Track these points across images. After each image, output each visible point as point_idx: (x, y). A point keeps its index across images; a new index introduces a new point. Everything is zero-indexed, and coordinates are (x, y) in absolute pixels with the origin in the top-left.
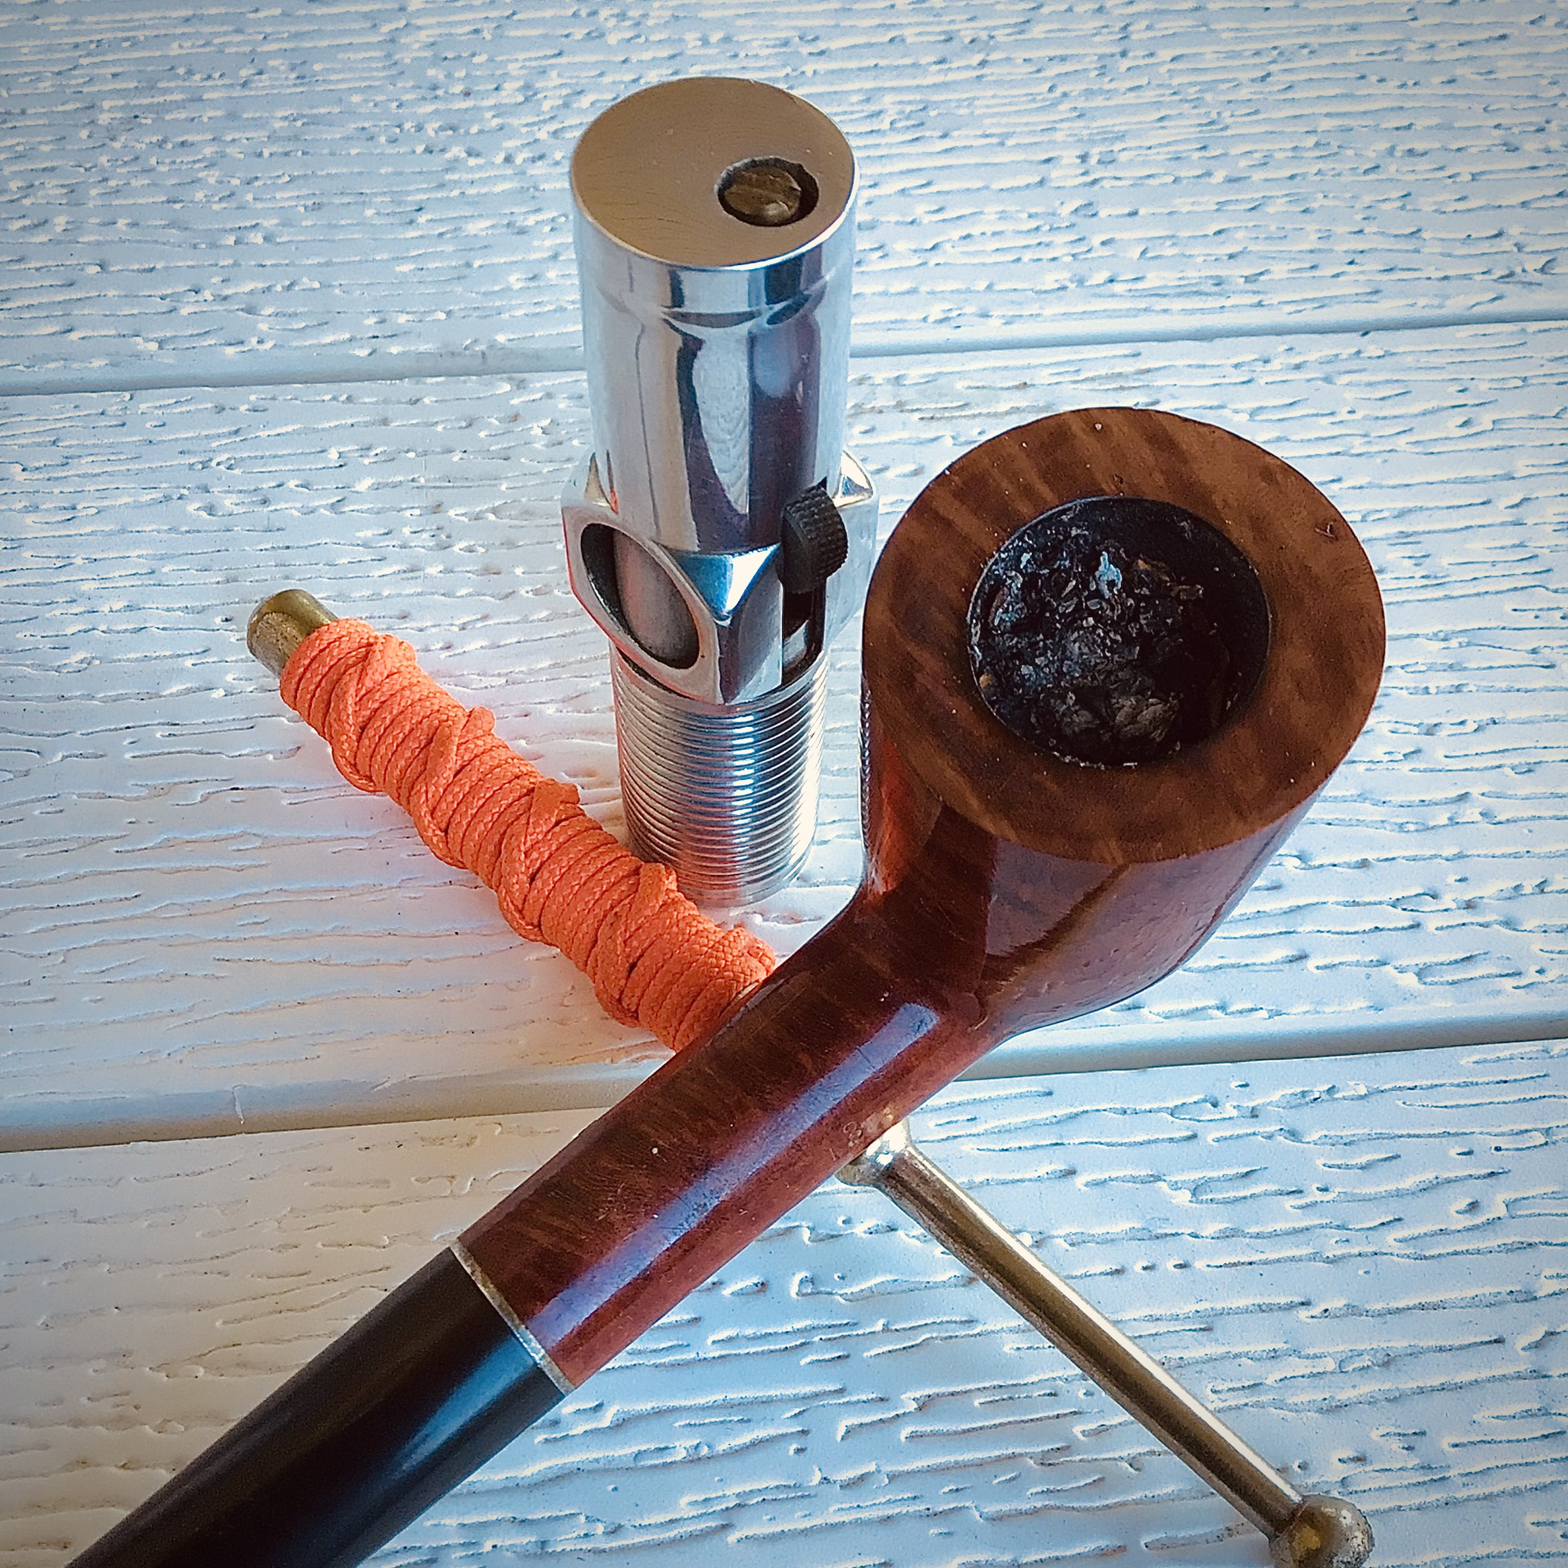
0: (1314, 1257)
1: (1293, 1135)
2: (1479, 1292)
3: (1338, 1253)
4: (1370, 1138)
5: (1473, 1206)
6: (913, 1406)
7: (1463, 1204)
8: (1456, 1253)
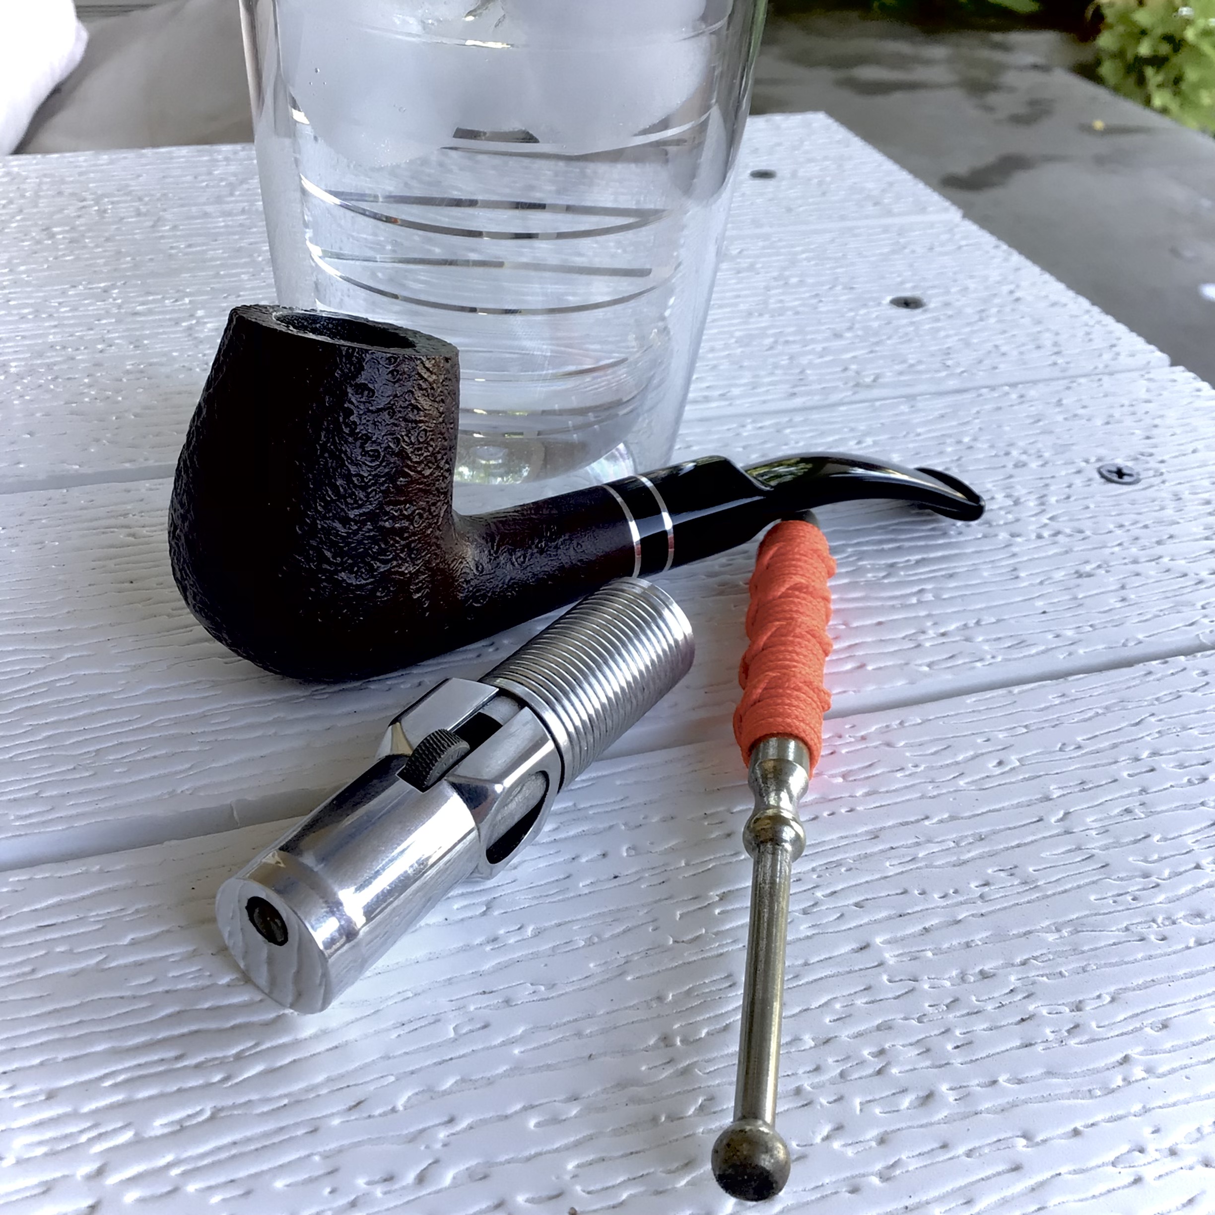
0: (922, 797)
1: (889, 745)
2: (1020, 800)
3: (935, 793)
4: (931, 741)
5: (1000, 763)
6: (717, 898)
7: (995, 763)
8: (1000, 785)
